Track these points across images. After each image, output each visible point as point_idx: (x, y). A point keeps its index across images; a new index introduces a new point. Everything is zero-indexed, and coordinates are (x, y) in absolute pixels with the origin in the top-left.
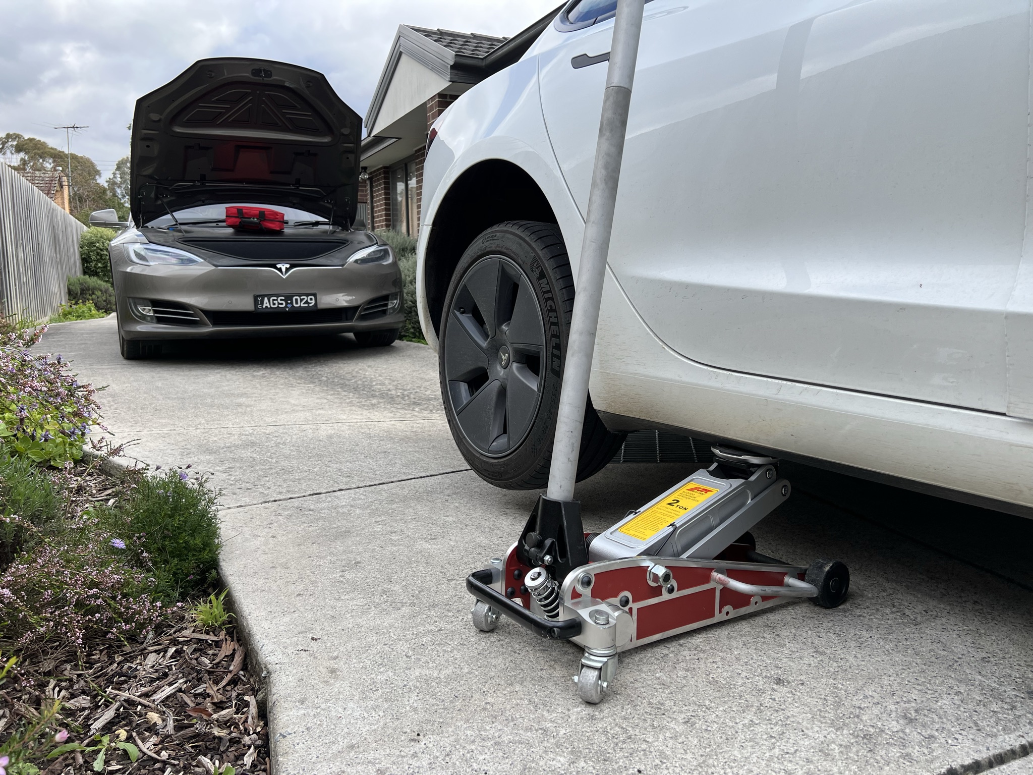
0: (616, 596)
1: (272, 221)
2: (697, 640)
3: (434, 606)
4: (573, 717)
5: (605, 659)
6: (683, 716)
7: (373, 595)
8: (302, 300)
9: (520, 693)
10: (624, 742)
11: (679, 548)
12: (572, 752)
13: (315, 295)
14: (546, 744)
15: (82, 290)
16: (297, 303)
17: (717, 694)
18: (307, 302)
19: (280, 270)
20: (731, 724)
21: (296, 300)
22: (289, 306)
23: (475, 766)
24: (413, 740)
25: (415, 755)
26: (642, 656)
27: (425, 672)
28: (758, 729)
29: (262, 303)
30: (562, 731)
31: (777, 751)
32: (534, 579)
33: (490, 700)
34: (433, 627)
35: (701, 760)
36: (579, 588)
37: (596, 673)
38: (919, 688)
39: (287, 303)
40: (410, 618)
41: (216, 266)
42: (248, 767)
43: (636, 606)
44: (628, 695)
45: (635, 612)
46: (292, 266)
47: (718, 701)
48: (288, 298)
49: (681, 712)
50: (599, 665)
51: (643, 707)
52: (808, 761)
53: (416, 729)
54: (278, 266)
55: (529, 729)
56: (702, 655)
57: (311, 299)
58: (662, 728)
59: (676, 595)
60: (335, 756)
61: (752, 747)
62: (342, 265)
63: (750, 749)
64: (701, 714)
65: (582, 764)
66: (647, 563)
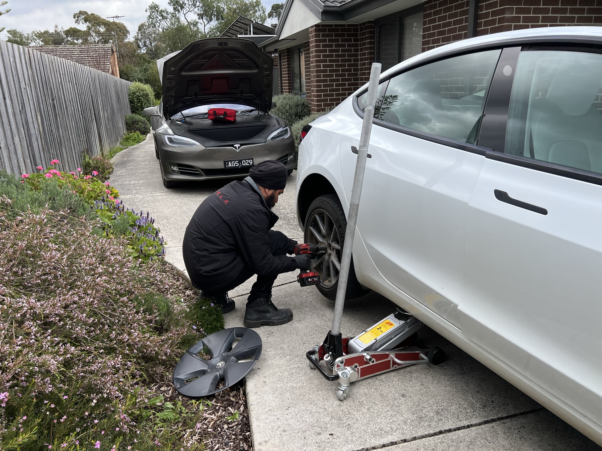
0: (353, 365)
1: (230, 116)
2: (383, 377)
3: (298, 356)
4: (334, 405)
5: (346, 388)
6: (368, 407)
7: (277, 349)
8: (246, 162)
9: (320, 395)
10: (347, 414)
11: (378, 347)
12: (331, 417)
13: (252, 159)
14: (325, 413)
15: (132, 122)
16: (244, 164)
17: (381, 399)
18: (249, 163)
19: (236, 148)
20: (381, 410)
21: (244, 162)
22: (241, 165)
23: (304, 419)
24: (287, 409)
25: (287, 414)
26: (362, 382)
27: (292, 384)
28: (389, 413)
29: (228, 165)
30: (330, 409)
31: (391, 421)
32: (327, 358)
33: (311, 397)
34: (296, 366)
35: (368, 422)
36: (340, 364)
37: (343, 392)
38: (448, 401)
39: (239, 164)
40: (289, 361)
41: (206, 147)
42: (242, 412)
43: (360, 368)
44: (353, 398)
45: (360, 370)
46: (242, 145)
47: (380, 402)
48: (240, 162)
49: (367, 405)
50: (344, 389)
51: (357, 403)
52: (399, 424)
53: (288, 405)
54: (235, 146)
55: (320, 408)
56: (382, 383)
57: (251, 161)
58: (360, 410)
59: (375, 363)
60: (265, 413)
61: (384, 419)
62: (265, 142)
63: (383, 420)
64: (374, 406)
65: (333, 421)
66: (365, 354)
